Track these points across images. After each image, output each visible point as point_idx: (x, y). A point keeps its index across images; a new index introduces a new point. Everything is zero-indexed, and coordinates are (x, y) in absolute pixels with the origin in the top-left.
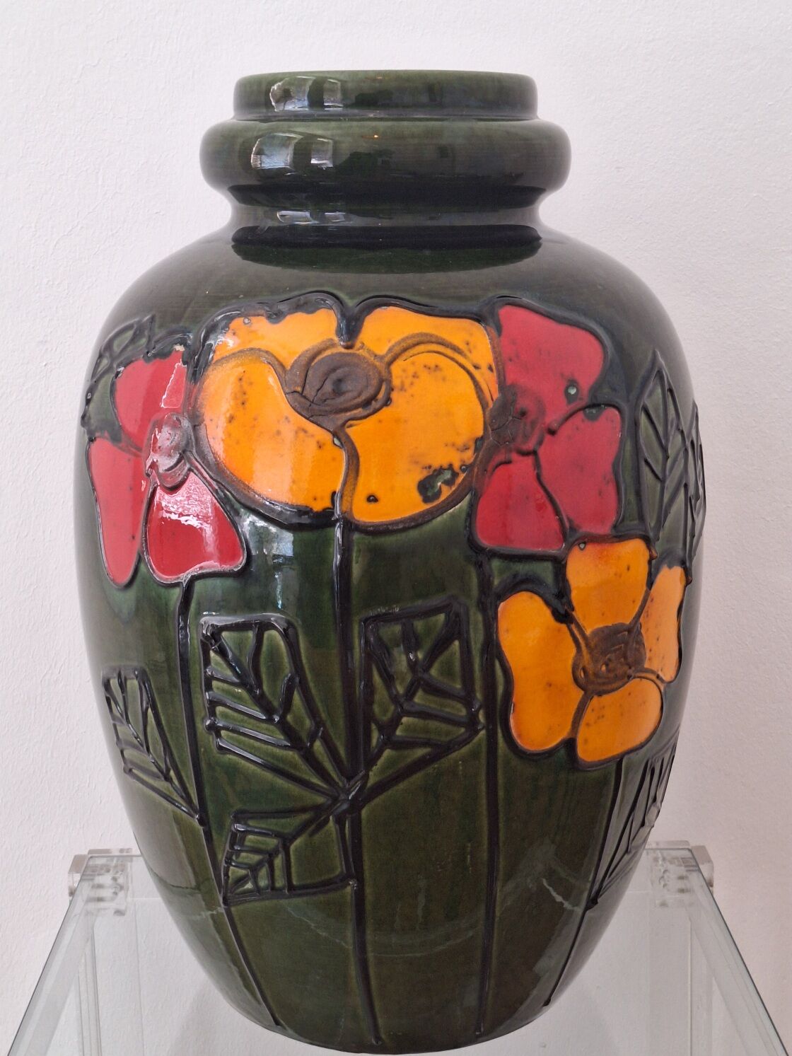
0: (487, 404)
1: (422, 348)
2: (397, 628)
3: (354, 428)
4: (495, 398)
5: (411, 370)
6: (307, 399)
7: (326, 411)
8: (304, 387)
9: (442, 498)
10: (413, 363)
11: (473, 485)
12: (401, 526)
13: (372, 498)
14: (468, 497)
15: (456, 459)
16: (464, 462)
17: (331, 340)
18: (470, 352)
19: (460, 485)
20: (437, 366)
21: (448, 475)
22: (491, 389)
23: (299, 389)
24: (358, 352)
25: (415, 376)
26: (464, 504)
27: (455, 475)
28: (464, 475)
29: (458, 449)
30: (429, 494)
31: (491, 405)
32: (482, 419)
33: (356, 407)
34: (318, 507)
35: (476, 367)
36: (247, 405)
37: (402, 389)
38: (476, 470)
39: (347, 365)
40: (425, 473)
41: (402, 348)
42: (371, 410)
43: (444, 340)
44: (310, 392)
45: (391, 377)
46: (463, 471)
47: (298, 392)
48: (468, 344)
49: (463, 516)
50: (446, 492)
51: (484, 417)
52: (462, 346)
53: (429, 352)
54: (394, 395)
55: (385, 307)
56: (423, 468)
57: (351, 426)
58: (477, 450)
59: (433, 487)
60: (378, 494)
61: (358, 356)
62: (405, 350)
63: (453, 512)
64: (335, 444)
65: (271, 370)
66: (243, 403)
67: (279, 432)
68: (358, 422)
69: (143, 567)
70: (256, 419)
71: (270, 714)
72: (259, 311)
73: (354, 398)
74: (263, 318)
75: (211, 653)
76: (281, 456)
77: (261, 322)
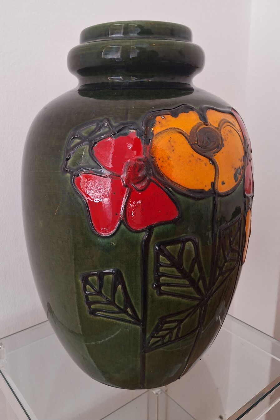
0: (243, 144)
1: (225, 124)
3: (215, 156)
4: (243, 141)
5: (226, 132)
6: (199, 147)
7: (206, 151)
8: (197, 142)
9: (239, 179)
10: (225, 130)
11: (244, 173)
12: (230, 192)
13: (223, 183)
14: (243, 178)
15: (240, 165)
16: (242, 165)
17: (200, 122)
18: (235, 126)
19: (241, 174)
20: (231, 131)
21: (239, 171)
22: (242, 138)
24: (210, 127)
25: (227, 135)
26: (242, 180)
29: (240, 161)
30: (236, 178)
32: (243, 149)
33: (215, 148)
34: (207, 189)
35: (238, 131)
36: (175, 151)
39: (208, 132)
40: (235, 171)
42: (219, 150)
43: (229, 121)
44: (200, 143)
45: (221, 135)
46: (242, 169)
47: (196, 144)
48: (234, 122)
50: (239, 177)
53: (227, 126)
54: (224, 142)
56: (234, 169)
58: (243, 160)
59: (236, 176)
60: (225, 181)
62: (222, 125)
63: (241, 185)
64: (210, 163)
65: (182, 136)
66: (173, 151)
67: (190, 161)
68: (217, 154)
69: (123, 226)
70: (180, 157)
71: (185, 275)
72: (167, 113)
73: (214, 144)
74: (169, 115)
75: (160, 256)
76: (192, 170)
77: (170, 117)
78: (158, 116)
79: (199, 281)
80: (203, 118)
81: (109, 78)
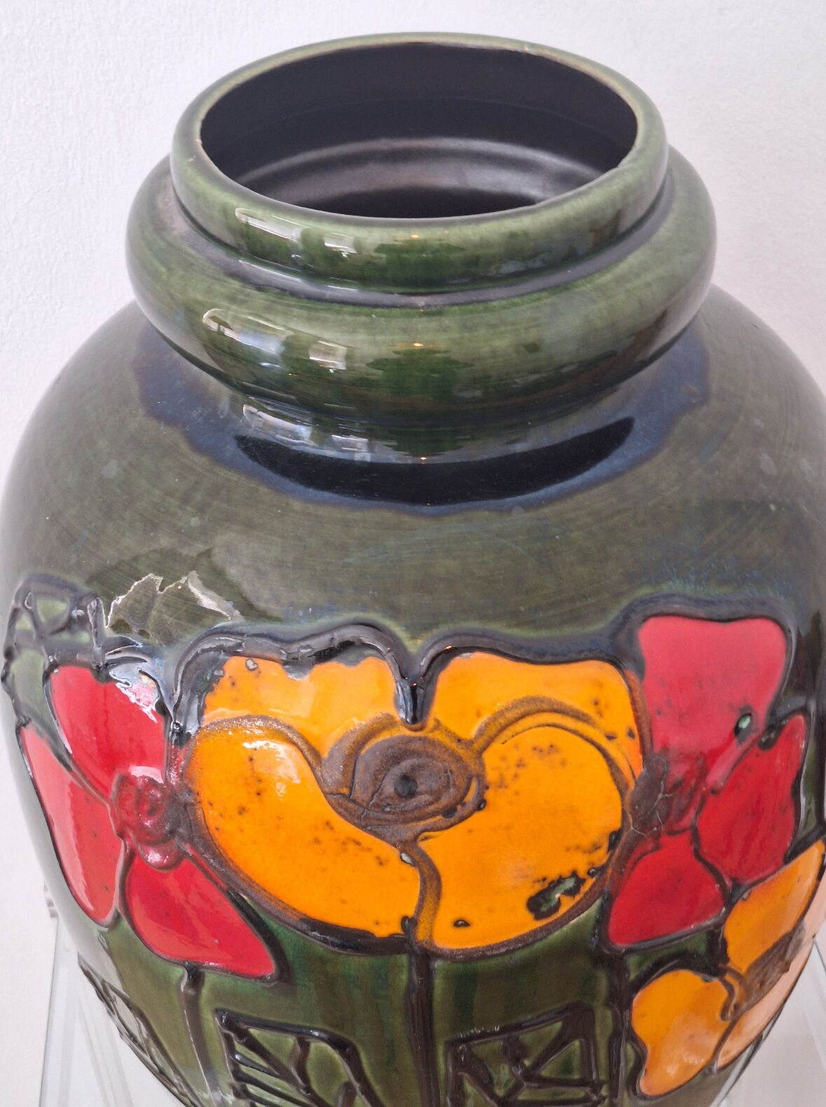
0: (627, 786)
1: (529, 721)
2: (498, 1044)
3: (430, 841)
4: (637, 774)
5: (514, 756)
6: (358, 804)
7: (389, 821)
8: (351, 789)
9: (563, 910)
10: (516, 747)
11: (606, 889)
12: (503, 950)
13: (460, 923)
14: (598, 902)
15: (581, 864)
16: (593, 864)
17: (390, 714)
18: (601, 714)
19: (586, 894)
20: (552, 746)
21: (570, 884)
22: (632, 763)
23: (345, 791)
24: (431, 735)
25: (520, 764)
26: (593, 910)
27: (580, 882)
28: (594, 879)
29: (584, 852)
30: (544, 909)
31: (632, 786)
32: (620, 808)
33: (434, 814)
34: (382, 932)
35: (610, 737)
36: (264, 797)
37: (502, 784)
38: (610, 871)
39: (417, 754)
40: (538, 887)
41: (499, 727)
42: (457, 820)
43: (561, 703)
44: (360, 793)
45: (484, 769)
46: (591, 875)
47: (343, 795)
48: (596, 703)
49: (591, 923)
50: (567, 904)
51: (623, 805)
52: (589, 711)
53: (539, 726)
54: (489, 795)
55: (468, 654)
56: (534, 882)
57: (426, 838)
58: (612, 846)
59: (548, 901)
60: (469, 918)
61: (433, 743)
62: (503, 728)
63: (577, 922)
64: (404, 861)
65: (298, 755)
66: (259, 794)
67: (317, 841)
68: (437, 833)
69: (126, 926)
70: (279, 818)
72: (269, 654)
73: (431, 803)
74: (277, 664)
75: (235, 1042)
76: (324, 870)
78: (238, 654)
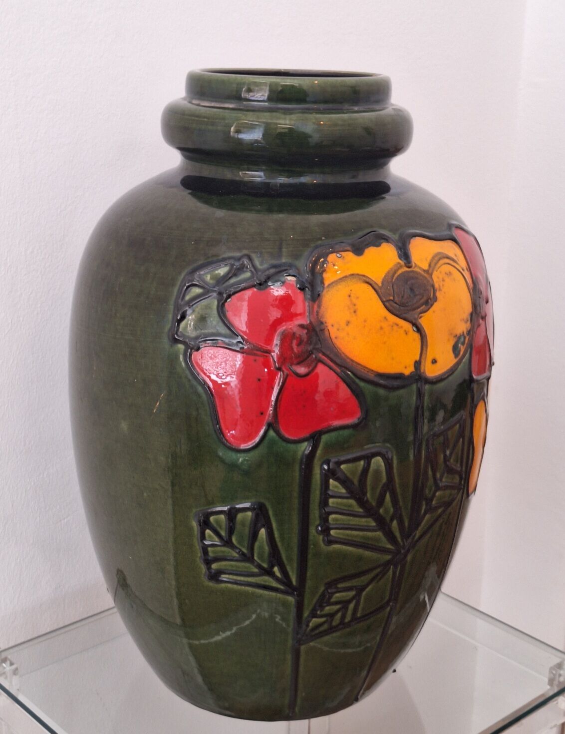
0: (471, 291)
1: (441, 262)
2: (442, 438)
3: (422, 318)
4: (472, 286)
5: (441, 276)
6: (398, 304)
7: (408, 310)
8: (393, 297)
9: (462, 353)
10: (441, 272)
11: (471, 342)
12: (447, 376)
13: (434, 361)
14: (469, 351)
15: (465, 328)
16: (468, 329)
17: (399, 263)
18: (458, 260)
19: (467, 344)
20: (450, 272)
21: (462, 339)
22: (470, 282)
24: (415, 269)
25: (443, 280)
26: (468, 355)
27: (465, 338)
28: (468, 337)
29: (465, 322)
30: (457, 352)
32: (471, 301)
33: (422, 305)
34: (408, 372)
35: (463, 269)
36: (358, 312)
37: (440, 289)
38: (472, 333)
40: (455, 340)
41: (434, 264)
42: (429, 307)
43: (447, 255)
44: (398, 298)
45: (434, 283)
46: (468, 335)
47: (391, 300)
48: (456, 256)
49: (468, 362)
50: (462, 350)
51: (471, 299)
52: (455, 258)
53: (445, 264)
54: (437, 294)
55: (414, 238)
56: (454, 337)
58: (471, 320)
59: (458, 348)
60: (437, 358)
61: (416, 272)
62: (436, 264)
63: (465, 362)
64: (414, 331)
65: (370, 287)
66: (355, 312)
67: (381, 328)
68: (425, 314)
69: (272, 433)
70: (365, 321)
71: (370, 511)
72: (346, 248)
73: (421, 299)
74: (350, 252)
75: (331, 481)
76: (385, 343)
77: (350, 255)
78: (332, 253)
79: (392, 520)
80: (405, 255)
81: (240, 173)
